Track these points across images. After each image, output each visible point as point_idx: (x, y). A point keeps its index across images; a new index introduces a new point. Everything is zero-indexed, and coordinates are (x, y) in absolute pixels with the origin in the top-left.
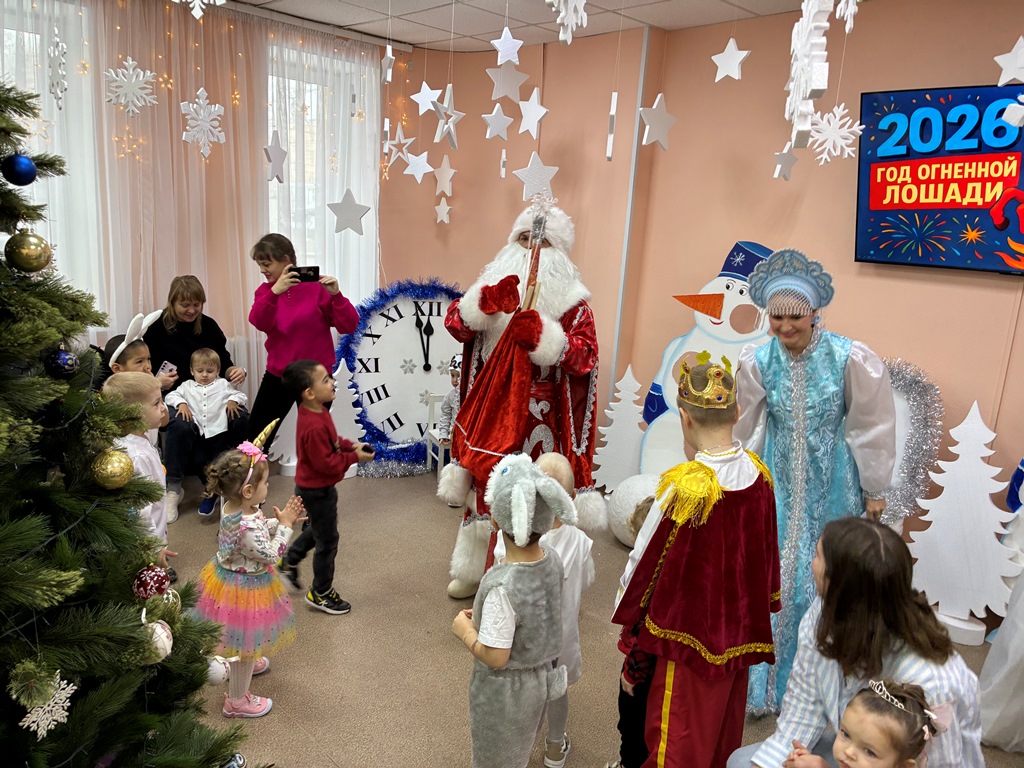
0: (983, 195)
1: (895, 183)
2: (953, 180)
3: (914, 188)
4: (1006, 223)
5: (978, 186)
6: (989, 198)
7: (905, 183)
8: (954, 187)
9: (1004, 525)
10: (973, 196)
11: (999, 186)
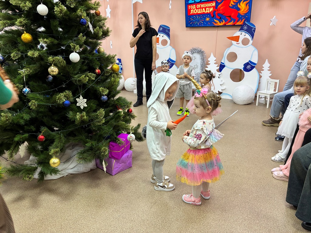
0: (209, 11)
1: (192, 9)
2: (204, 8)
3: (196, 10)
4: (214, 16)
5: (208, 8)
6: (210, 11)
7: (194, 9)
8: (204, 9)
9: (219, 75)
10: (207, 11)
11: (212, 8)
